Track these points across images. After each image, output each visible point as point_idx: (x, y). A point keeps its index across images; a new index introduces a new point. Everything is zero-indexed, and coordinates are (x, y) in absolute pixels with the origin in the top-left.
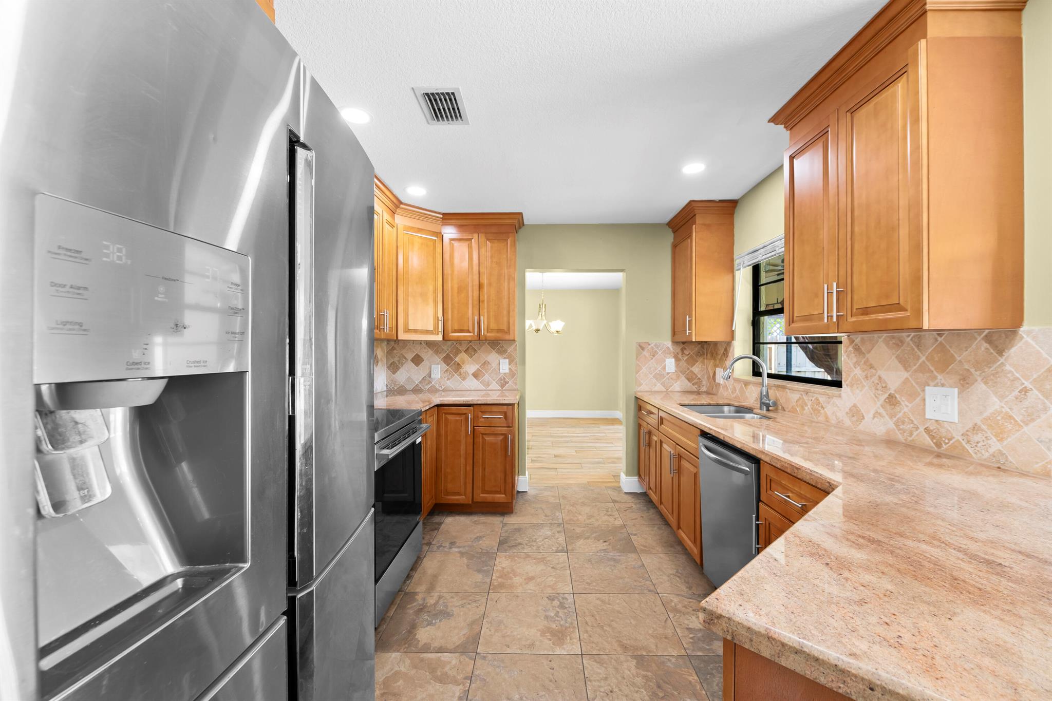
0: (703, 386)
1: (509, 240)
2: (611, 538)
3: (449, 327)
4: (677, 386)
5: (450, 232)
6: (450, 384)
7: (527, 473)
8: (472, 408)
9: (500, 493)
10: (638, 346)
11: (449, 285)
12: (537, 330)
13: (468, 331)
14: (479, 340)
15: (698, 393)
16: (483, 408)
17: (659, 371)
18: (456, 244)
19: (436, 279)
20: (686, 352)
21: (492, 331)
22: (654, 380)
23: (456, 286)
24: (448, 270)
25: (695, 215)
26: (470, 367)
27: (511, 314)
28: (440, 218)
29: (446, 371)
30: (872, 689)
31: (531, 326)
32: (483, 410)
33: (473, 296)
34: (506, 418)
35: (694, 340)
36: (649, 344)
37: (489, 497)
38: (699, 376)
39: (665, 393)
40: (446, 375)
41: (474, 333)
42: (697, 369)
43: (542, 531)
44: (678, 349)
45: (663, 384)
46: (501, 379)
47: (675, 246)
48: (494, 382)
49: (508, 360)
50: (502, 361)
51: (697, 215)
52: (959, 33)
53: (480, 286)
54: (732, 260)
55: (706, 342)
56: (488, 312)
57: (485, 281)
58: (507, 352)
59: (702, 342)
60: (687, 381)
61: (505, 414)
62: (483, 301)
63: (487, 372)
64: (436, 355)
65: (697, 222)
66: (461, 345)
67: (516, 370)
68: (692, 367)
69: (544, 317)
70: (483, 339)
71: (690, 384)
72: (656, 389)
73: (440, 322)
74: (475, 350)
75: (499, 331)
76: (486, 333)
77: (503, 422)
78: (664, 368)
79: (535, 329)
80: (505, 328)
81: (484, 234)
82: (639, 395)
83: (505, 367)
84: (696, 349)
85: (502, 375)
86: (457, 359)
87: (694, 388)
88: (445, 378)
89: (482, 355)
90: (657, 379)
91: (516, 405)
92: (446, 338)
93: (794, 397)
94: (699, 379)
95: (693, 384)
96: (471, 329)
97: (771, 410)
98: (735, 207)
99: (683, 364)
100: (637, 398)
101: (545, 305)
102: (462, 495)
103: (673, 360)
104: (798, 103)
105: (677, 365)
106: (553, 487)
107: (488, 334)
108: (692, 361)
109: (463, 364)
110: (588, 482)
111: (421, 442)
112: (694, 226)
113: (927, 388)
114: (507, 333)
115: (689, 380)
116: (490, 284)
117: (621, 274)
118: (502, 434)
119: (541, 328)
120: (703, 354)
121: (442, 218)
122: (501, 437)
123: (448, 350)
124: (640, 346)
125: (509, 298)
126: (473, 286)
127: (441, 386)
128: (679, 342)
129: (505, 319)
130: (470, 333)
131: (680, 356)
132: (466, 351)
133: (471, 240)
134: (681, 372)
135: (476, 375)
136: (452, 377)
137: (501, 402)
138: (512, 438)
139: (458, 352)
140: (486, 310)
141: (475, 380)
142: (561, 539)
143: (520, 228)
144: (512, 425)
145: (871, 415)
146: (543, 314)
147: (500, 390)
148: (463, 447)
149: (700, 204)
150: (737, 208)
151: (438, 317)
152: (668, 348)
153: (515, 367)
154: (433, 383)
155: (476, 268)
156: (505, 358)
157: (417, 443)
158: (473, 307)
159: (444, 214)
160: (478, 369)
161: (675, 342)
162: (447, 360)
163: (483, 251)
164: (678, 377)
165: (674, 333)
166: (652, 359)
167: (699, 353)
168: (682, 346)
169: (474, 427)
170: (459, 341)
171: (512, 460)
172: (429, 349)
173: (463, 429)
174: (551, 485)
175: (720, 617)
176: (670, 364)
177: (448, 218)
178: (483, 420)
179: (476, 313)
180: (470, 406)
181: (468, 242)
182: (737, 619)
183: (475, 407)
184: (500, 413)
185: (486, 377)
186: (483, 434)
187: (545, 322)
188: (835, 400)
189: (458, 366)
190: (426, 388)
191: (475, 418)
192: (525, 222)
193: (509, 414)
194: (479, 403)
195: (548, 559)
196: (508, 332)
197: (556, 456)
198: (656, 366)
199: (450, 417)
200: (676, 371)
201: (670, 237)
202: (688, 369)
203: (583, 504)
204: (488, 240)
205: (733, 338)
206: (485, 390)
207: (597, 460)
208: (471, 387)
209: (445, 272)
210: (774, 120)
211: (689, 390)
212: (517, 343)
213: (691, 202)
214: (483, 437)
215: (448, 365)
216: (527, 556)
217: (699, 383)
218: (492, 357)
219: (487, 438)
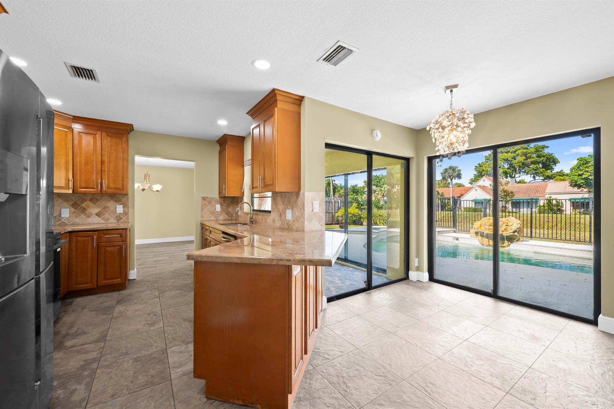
0: (234, 217)
1: (123, 138)
2: (184, 288)
3: (78, 185)
4: (221, 218)
5: (77, 127)
6: (77, 220)
7: (135, 269)
8: (97, 232)
9: (117, 278)
10: (202, 199)
11: (78, 160)
12: (143, 190)
13: (93, 188)
14: (101, 193)
15: (231, 220)
16: (105, 232)
17: (213, 210)
18: (83, 136)
19: (67, 155)
20: (226, 202)
21: (111, 188)
22: (210, 215)
23: (83, 161)
24: (77, 151)
25: (227, 141)
26: (94, 210)
27: (125, 179)
28: (71, 118)
29: (74, 212)
30: (216, 258)
31: (139, 187)
32: (105, 233)
33: (97, 168)
34: (121, 236)
35: (227, 196)
36: (208, 198)
37: (109, 282)
38: (232, 213)
39: (216, 221)
40: (74, 215)
41: (97, 188)
42: (231, 210)
43: (145, 292)
44: (222, 200)
45: (215, 217)
46: (117, 217)
47: (220, 152)
48: (112, 218)
49: (122, 206)
50: (118, 206)
51: (228, 141)
52: (286, 108)
53: (102, 162)
54: (243, 162)
55: (235, 197)
56: (108, 178)
57: (106, 159)
58: (122, 201)
59: (233, 197)
60: (226, 215)
61: (121, 234)
62: (105, 171)
63: (107, 213)
64: (66, 202)
65: (228, 144)
66: (86, 196)
67: (128, 211)
68: (229, 208)
69: (148, 182)
70: (105, 193)
71: (227, 216)
72: (211, 219)
73: (70, 182)
74: (97, 200)
75: (116, 188)
76: (106, 190)
77: (120, 239)
78: (215, 209)
79: (141, 189)
80: (121, 187)
81: (105, 133)
82: (203, 222)
83: (120, 209)
84: (231, 200)
85: (118, 214)
86: (83, 205)
87: (230, 218)
88: (73, 217)
89: (103, 203)
90: (212, 215)
91: (128, 229)
92: (75, 191)
93: (260, 217)
94: (232, 214)
95: (229, 216)
96: (95, 187)
97: (254, 224)
98: (244, 140)
99: (224, 207)
100: (202, 224)
101: (149, 175)
102: (89, 283)
103: (220, 205)
104: (257, 108)
105: (221, 208)
106: (153, 275)
107: (108, 190)
108: (228, 206)
109: (88, 208)
110: (175, 270)
111: (60, 251)
112: (227, 145)
113: (287, 210)
114: (121, 190)
115: (227, 214)
116: (109, 162)
117: (193, 163)
118: (118, 246)
119: (146, 188)
120: (234, 203)
121: (72, 119)
122: (118, 247)
123: (75, 199)
124: (203, 199)
125: (123, 170)
126: (96, 162)
127: (70, 222)
128: (222, 197)
129: (121, 182)
130: (94, 189)
131: (223, 203)
132: (90, 200)
133: (96, 134)
134: (223, 211)
135: (98, 215)
136: (79, 216)
137: (118, 228)
138: (125, 247)
139: (84, 201)
140: (106, 176)
141: (98, 218)
142: (157, 293)
143: (131, 131)
144: (126, 240)
145: (277, 221)
146: (148, 180)
147: (116, 223)
148: (90, 255)
149: (230, 136)
150: (245, 140)
151: (69, 179)
152: (217, 199)
153: (128, 209)
154: (62, 220)
155: (99, 151)
156: (120, 205)
157: (58, 251)
158: (97, 174)
159: (74, 116)
160: (100, 211)
161: (220, 197)
162: (75, 205)
163: (105, 142)
164: (222, 213)
165: (220, 193)
166: (209, 205)
167: (232, 202)
168: (224, 199)
169: (98, 243)
170: (85, 194)
171: (125, 260)
172: (59, 199)
173: (90, 244)
174: (152, 274)
175: (190, 256)
176: (218, 208)
177: (77, 119)
178: (105, 238)
179: (99, 177)
180: (95, 231)
181: (94, 136)
182: (194, 255)
183: (99, 231)
184: (118, 234)
185: (106, 215)
186: (104, 247)
187: (149, 185)
188: (270, 217)
189: (84, 210)
190: (56, 224)
191: (98, 238)
192: (134, 129)
193: (124, 234)
194: (102, 229)
195: (148, 302)
196: (123, 189)
197: (155, 261)
198: (211, 208)
199: (79, 239)
200: (221, 210)
201: (218, 148)
202: (227, 210)
203: (171, 278)
204: (108, 136)
205: (243, 195)
206: (105, 223)
207: (181, 260)
208: (94, 222)
209: (75, 152)
210: (247, 113)
211: (227, 219)
212: (129, 196)
213: (225, 135)
214: (105, 249)
215: (75, 209)
216: (135, 303)
217: (231, 216)
218: (111, 204)
219: (107, 249)
